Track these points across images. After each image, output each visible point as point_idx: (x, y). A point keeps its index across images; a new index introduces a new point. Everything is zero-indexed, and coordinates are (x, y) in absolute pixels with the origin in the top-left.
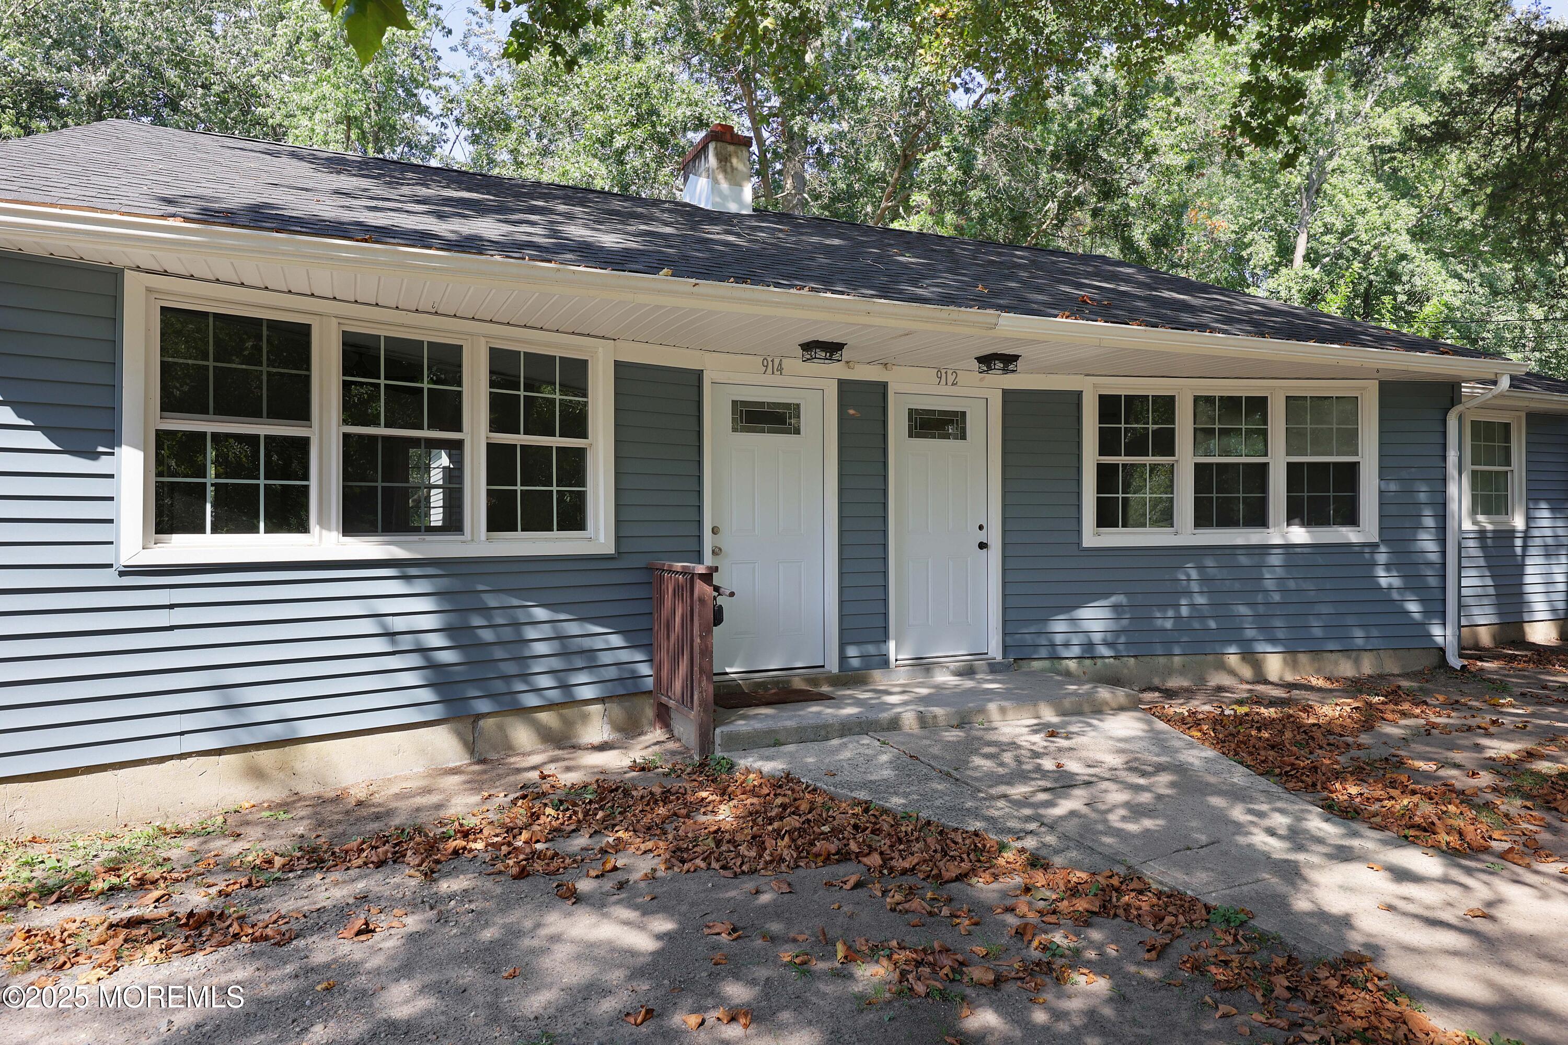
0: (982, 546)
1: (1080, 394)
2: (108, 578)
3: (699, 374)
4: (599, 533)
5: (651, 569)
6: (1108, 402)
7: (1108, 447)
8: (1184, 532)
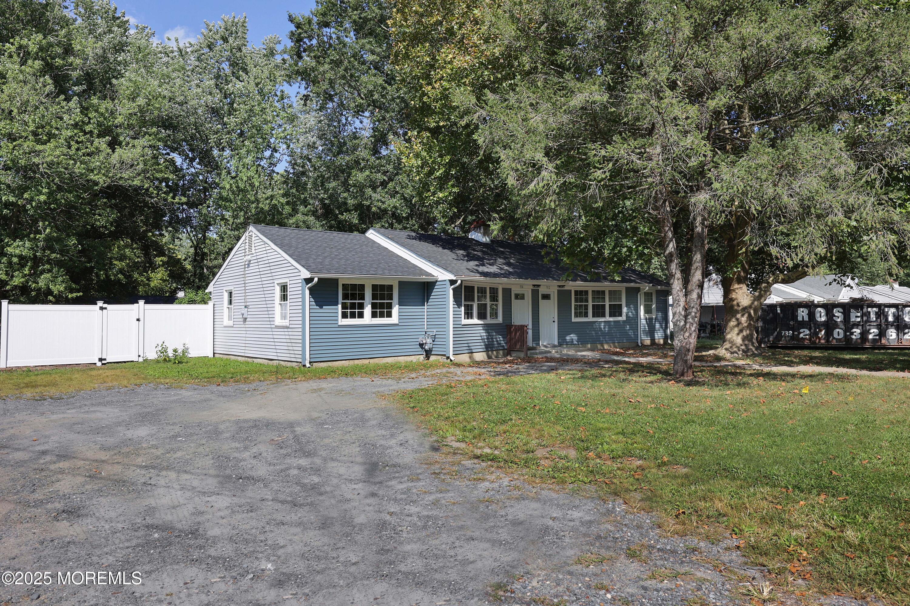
0: (554, 322)
1: (571, 291)
2: (461, 326)
3: (511, 290)
4: (500, 319)
5: (507, 326)
6: (576, 292)
7: (576, 301)
8: (590, 319)
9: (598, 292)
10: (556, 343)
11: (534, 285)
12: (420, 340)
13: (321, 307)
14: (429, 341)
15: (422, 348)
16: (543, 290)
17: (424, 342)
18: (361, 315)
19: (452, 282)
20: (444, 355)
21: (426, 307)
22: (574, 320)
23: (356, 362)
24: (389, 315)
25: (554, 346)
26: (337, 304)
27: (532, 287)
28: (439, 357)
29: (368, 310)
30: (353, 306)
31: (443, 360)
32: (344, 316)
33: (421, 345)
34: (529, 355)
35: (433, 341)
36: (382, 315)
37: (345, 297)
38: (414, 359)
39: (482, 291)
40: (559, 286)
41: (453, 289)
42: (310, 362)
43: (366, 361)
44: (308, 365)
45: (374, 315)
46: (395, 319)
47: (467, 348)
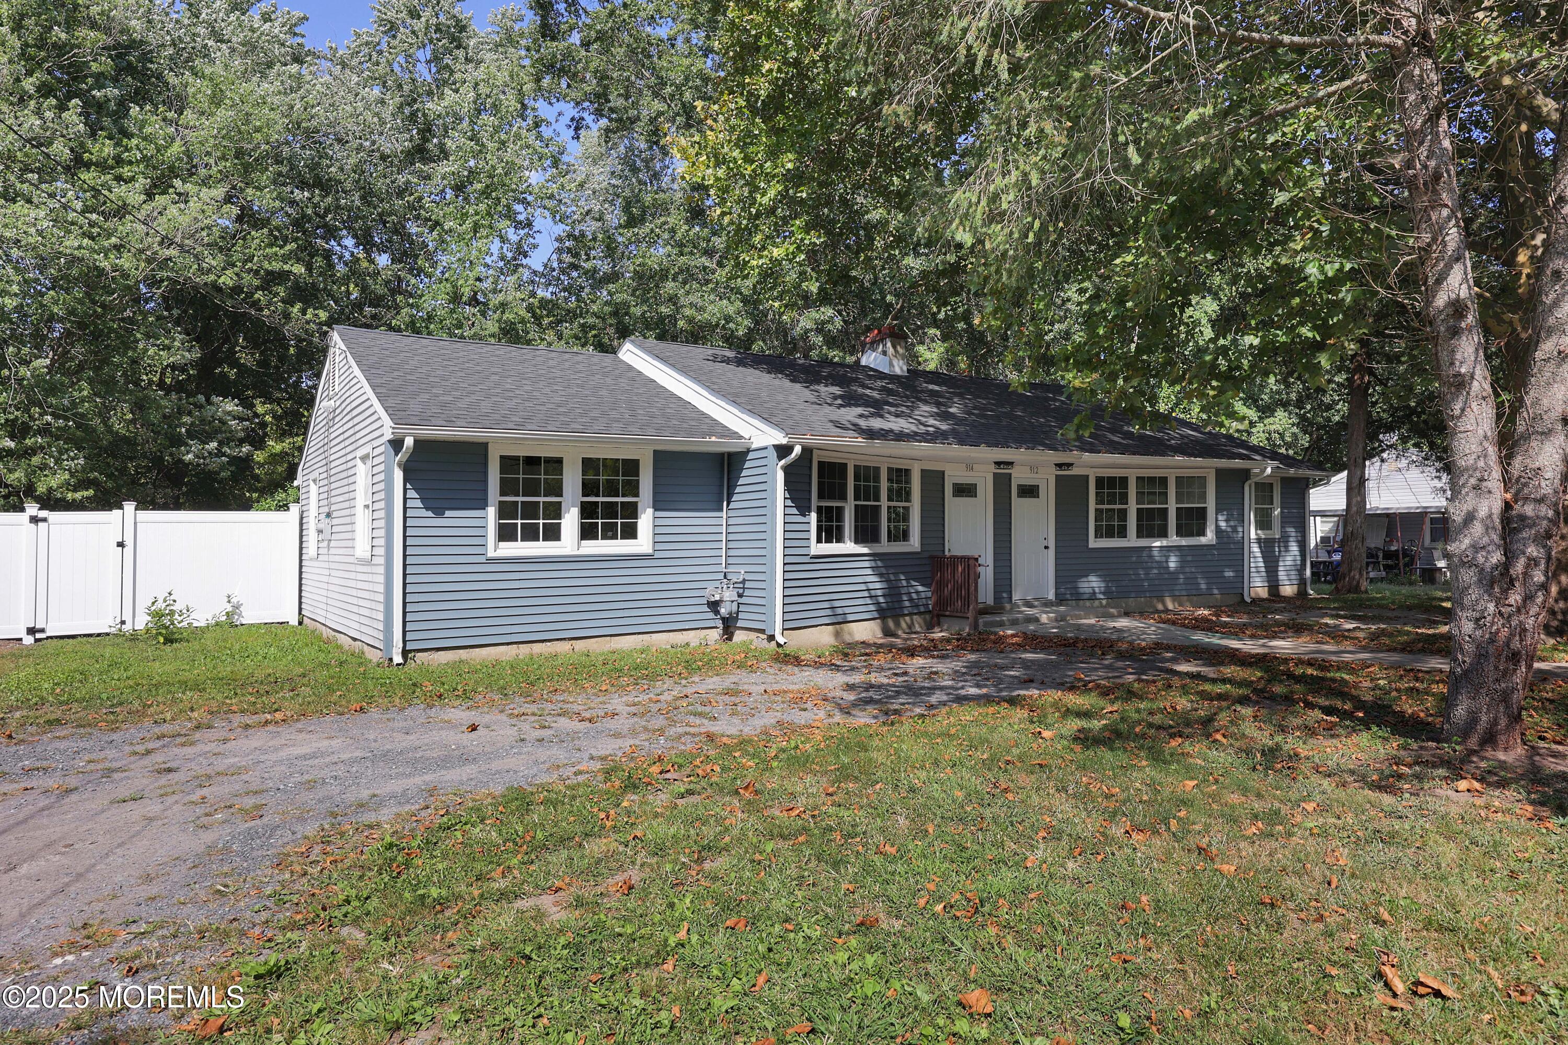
0: (1046, 547)
1: (1087, 476)
2: (807, 559)
3: (943, 472)
4: (915, 542)
5: (932, 557)
6: (1100, 481)
7: (1100, 501)
8: (1132, 540)
9: (1152, 480)
10: (1051, 596)
11: (998, 464)
12: (706, 593)
13: (439, 512)
14: (729, 595)
15: (717, 612)
16: (1020, 476)
17: (717, 598)
18: (553, 533)
19: (783, 451)
20: (762, 631)
21: (724, 514)
22: (1092, 544)
23: (537, 648)
24: (630, 532)
25: (1047, 604)
26: (483, 506)
27: (993, 468)
28: (753, 635)
29: (570, 521)
30: (530, 511)
31: (759, 641)
32: (505, 534)
33: (714, 606)
34: (981, 628)
35: (740, 596)
36: (610, 533)
37: (507, 487)
38: (693, 638)
39: (866, 475)
40: (1060, 466)
41: (786, 469)
42: (405, 653)
43: (565, 647)
44: (398, 659)
45: (587, 533)
46: (643, 543)
47: (829, 612)
